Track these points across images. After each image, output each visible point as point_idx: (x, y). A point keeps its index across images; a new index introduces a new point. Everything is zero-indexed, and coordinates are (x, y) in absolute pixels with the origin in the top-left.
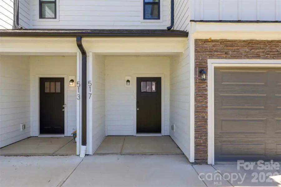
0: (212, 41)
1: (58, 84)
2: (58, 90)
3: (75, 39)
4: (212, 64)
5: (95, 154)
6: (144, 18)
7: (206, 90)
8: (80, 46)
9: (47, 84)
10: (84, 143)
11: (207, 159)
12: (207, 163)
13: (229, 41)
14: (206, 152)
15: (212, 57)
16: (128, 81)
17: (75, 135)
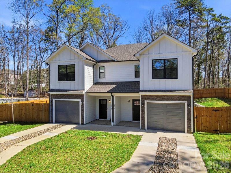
0: (146, 95)
1: (105, 101)
2: (105, 103)
3: (110, 94)
4: (146, 102)
5: (116, 125)
6: (135, 77)
7: (144, 109)
8: (112, 95)
9: (101, 101)
10: (113, 122)
11: (145, 128)
12: (145, 129)
13: (151, 95)
14: (144, 126)
15: (146, 100)
16: (129, 101)
17: (110, 119)
